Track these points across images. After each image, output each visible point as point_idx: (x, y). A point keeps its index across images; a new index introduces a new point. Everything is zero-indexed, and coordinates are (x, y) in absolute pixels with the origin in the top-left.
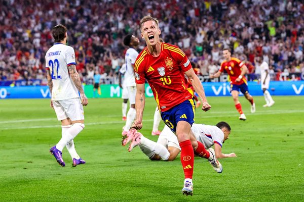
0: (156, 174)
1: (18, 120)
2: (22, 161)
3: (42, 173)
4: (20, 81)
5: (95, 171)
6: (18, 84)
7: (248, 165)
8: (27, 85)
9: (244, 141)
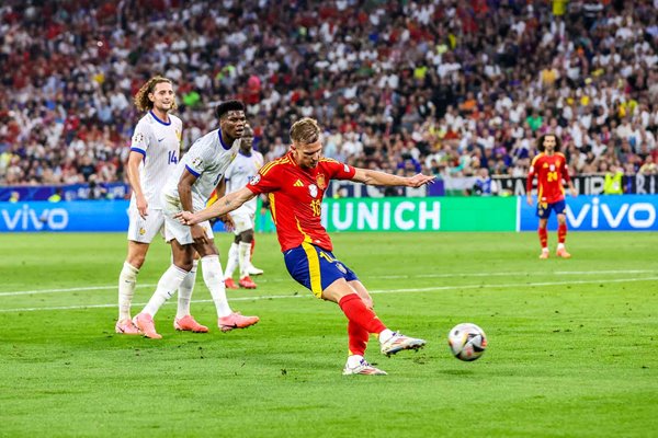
0: (402, 429)
1: (63, 286)
2: (64, 392)
3: (112, 424)
4: (75, 188)
5: (248, 420)
6: (68, 195)
7: (640, 410)
8: (92, 196)
9: (636, 348)
